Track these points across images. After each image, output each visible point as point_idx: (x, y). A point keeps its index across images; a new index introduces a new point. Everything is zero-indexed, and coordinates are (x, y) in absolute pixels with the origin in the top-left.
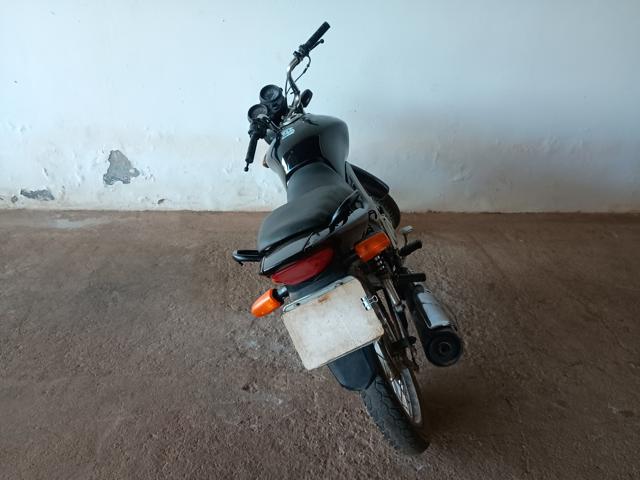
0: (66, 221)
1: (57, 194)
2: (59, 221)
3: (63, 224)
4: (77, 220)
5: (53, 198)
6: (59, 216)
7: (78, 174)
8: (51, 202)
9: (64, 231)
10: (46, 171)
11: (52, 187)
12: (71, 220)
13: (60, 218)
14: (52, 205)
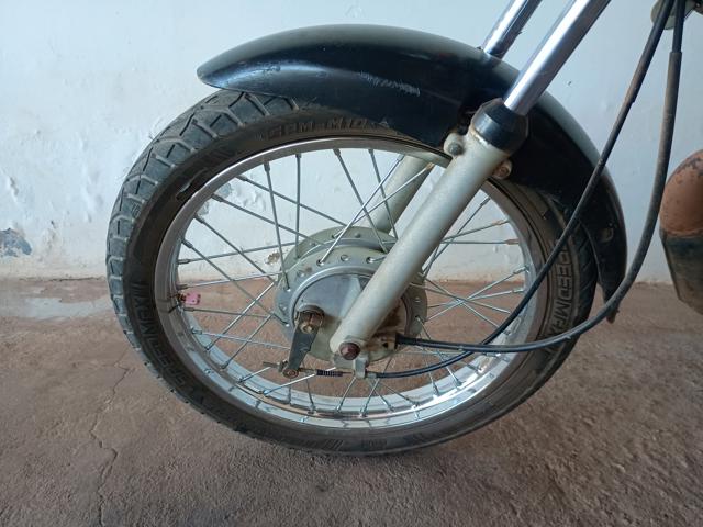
0: (55, 301)
1: (37, 240)
2: (36, 301)
3: (44, 308)
4: (80, 298)
5: (27, 250)
6: (37, 291)
7: (89, 190)
8: (22, 258)
9: (44, 326)
10: (13, 183)
11: (26, 223)
12: (65, 299)
13: (42, 295)
14: (24, 266)
